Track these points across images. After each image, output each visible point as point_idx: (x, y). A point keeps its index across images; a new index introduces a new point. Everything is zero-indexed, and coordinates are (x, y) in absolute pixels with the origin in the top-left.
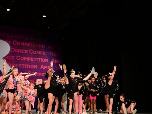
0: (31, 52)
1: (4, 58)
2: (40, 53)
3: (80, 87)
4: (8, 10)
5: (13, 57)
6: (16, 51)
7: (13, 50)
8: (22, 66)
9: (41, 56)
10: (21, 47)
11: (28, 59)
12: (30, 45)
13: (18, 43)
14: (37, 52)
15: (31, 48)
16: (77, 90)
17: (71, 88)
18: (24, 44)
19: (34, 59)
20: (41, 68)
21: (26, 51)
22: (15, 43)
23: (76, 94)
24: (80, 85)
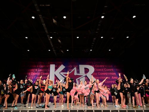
0: (105, 70)
1: (92, 75)
2: (110, 70)
3: (138, 89)
4: (91, 50)
5: (96, 73)
6: (97, 70)
7: (96, 70)
8: (101, 78)
9: (111, 72)
10: (100, 68)
11: (104, 74)
12: (104, 66)
13: (98, 66)
14: (109, 70)
15: (105, 68)
16: (136, 91)
17: (132, 90)
18: (101, 66)
19: (107, 74)
20: (112, 78)
21: (103, 69)
22: (96, 66)
23: (136, 93)
24: (138, 87)
